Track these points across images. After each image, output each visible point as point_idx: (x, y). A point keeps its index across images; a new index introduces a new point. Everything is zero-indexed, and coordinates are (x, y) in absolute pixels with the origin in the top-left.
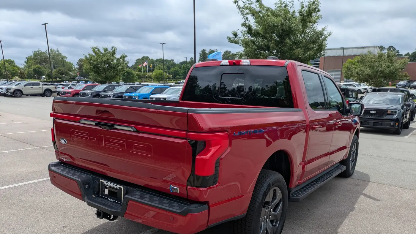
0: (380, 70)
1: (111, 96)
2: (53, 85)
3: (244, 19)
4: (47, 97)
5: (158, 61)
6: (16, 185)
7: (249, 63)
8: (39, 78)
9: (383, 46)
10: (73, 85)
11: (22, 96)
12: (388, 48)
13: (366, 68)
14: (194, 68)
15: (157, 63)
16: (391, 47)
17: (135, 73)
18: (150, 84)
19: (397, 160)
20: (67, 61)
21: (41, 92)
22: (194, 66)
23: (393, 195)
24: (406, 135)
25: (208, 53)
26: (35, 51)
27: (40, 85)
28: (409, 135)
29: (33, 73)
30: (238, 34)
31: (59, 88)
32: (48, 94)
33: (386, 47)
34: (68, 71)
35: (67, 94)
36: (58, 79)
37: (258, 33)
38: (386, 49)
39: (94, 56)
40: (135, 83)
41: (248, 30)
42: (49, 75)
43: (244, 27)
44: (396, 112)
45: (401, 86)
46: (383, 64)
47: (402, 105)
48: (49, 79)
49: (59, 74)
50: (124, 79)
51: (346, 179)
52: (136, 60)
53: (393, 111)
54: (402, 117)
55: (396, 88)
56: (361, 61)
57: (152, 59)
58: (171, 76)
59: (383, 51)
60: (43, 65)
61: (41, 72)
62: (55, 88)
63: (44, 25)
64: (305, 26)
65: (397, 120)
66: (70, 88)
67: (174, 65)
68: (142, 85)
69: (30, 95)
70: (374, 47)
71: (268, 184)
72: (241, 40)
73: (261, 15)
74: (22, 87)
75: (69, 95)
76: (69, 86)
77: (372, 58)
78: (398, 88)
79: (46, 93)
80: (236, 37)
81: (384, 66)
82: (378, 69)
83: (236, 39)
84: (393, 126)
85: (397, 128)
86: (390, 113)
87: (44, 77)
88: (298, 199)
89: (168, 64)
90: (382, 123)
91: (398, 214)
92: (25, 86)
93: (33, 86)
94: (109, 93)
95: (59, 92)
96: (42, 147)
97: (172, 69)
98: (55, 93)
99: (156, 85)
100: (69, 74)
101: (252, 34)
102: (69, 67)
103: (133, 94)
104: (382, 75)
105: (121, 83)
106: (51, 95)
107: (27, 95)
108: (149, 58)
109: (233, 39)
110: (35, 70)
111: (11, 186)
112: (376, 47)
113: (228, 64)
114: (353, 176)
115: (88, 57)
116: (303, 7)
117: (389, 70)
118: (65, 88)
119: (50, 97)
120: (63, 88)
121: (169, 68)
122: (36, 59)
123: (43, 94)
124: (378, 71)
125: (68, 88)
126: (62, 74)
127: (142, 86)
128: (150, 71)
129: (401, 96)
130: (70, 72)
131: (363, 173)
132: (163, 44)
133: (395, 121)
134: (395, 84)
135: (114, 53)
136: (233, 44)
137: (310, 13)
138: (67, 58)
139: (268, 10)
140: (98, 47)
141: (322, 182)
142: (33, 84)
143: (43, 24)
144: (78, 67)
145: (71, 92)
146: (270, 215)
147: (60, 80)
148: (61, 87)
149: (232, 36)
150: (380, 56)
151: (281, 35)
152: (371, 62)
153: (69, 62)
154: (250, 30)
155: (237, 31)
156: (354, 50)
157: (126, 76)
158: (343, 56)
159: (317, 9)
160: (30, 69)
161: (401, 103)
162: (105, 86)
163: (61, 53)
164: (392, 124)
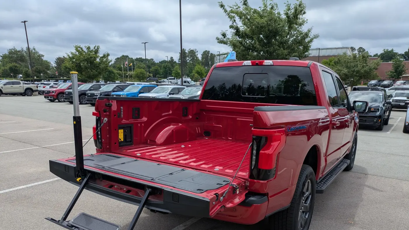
0: (356, 70)
1: (98, 94)
2: (34, 84)
3: (231, 21)
4: (28, 96)
5: (138, 60)
6: (33, 184)
7: (272, 64)
8: (15, 77)
9: (354, 47)
10: (54, 84)
11: (2, 95)
12: (358, 49)
13: (343, 68)
14: (214, 68)
15: (137, 62)
16: (361, 48)
17: (115, 71)
18: (136, 83)
19: (386, 154)
20: (44, 59)
21: (22, 91)
22: (214, 66)
23: (394, 186)
24: (388, 131)
25: (188, 52)
26: (10, 49)
27: (21, 84)
28: (390, 131)
29: (8, 71)
30: (226, 35)
31: (40, 87)
32: (29, 93)
33: (357, 48)
34: (46, 70)
35: (51, 93)
36: (35, 78)
37: (246, 34)
38: (357, 50)
39: (76, 55)
40: (115, 82)
41: (236, 32)
42: (26, 74)
43: (232, 29)
44: (378, 109)
45: (372, 85)
46: (358, 64)
47: (383, 103)
48: (26, 78)
49: (36, 73)
50: (105, 77)
51: (348, 172)
52: (115, 59)
53: (375, 109)
54: (384, 114)
55: (368, 86)
56: (338, 61)
57: (132, 58)
58: (151, 75)
59: (354, 51)
60: (19, 63)
61: (17, 70)
62: (36, 87)
63: (24, 23)
64: (290, 28)
65: (380, 117)
66: (52, 87)
67: (154, 64)
68: (128, 84)
69: (10, 95)
70: (347, 48)
71: (305, 176)
72: (230, 41)
73: (249, 17)
74: (2, 86)
75: (53, 94)
76: (51, 85)
77: (348, 59)
78: (369, 87)
79: (27, 93)
80: (225, 37)
81: (360, 67)
82: (354, 69)
83: (225, 39)
84: (376, 122)
85: (379, 124)
86: (373, 110)
87: (21, 75)
88: (323, 190)
89: (148, 63)
90: (366, 120)
91: (404, 204)
92: (4, 85)
93: (13, 85)
94: (95, 92)
95: (40, 91)
96: (43, 147)
97: (152, 68)
98: (36, 92)
99: (142, 84)
100: (47, 73)
101: (240, 35)
102: (47, 65)
103: (121, 93)
104: (358, 74)
105: (102, 82)
106: (32, 94)
107: (7, 94)
108: (128, 57)
109: (222, 39)
110: (11, 69)
111: (28, 186)
112: (348, 48)
113: (251, 64)
114: (353, 170)
115: (71, 56)
116: (289, 9)
117: (364, 70)
118: (46, 87)
119: (31, 96)
120: (44, 87)
121: (149, 67)
122: (12, 57)
123: (24, 93)
124: (354, 71)
125: (49, 87)
126: (39, 72)
127: (130, 85)
128: (130, 70)
129: (382, 94)
130: (48, 70)
131: (360, 167)
132: (145, 43)
133: (378, 118)
134: (367, 83)
135: (96, 52)
136: (222, 45)
137: (296, 15)
138: (44, 57)
139: (255, 11)
140: (81, 46)
141: (336, 175)
142: (13, 83)
143: (22, 22)
144: (56, 65)
145: (56, 91)
146: (302, 207)
147: (38, 78)
148: (42, 86)
149: (221, 37)
150: (355, 57)
151: (268, 36)
152: (348, 62)
153: (46, 61)
154: (238, 32)
155: (226, 32)
156: (328, 50)
157: (107, 75)
158: (319, 56)
159: (303, 12)
160: (5, 68)
161: (382, 101)
162: (91, 85)
163: (38, 51)
164: (375, 121)
